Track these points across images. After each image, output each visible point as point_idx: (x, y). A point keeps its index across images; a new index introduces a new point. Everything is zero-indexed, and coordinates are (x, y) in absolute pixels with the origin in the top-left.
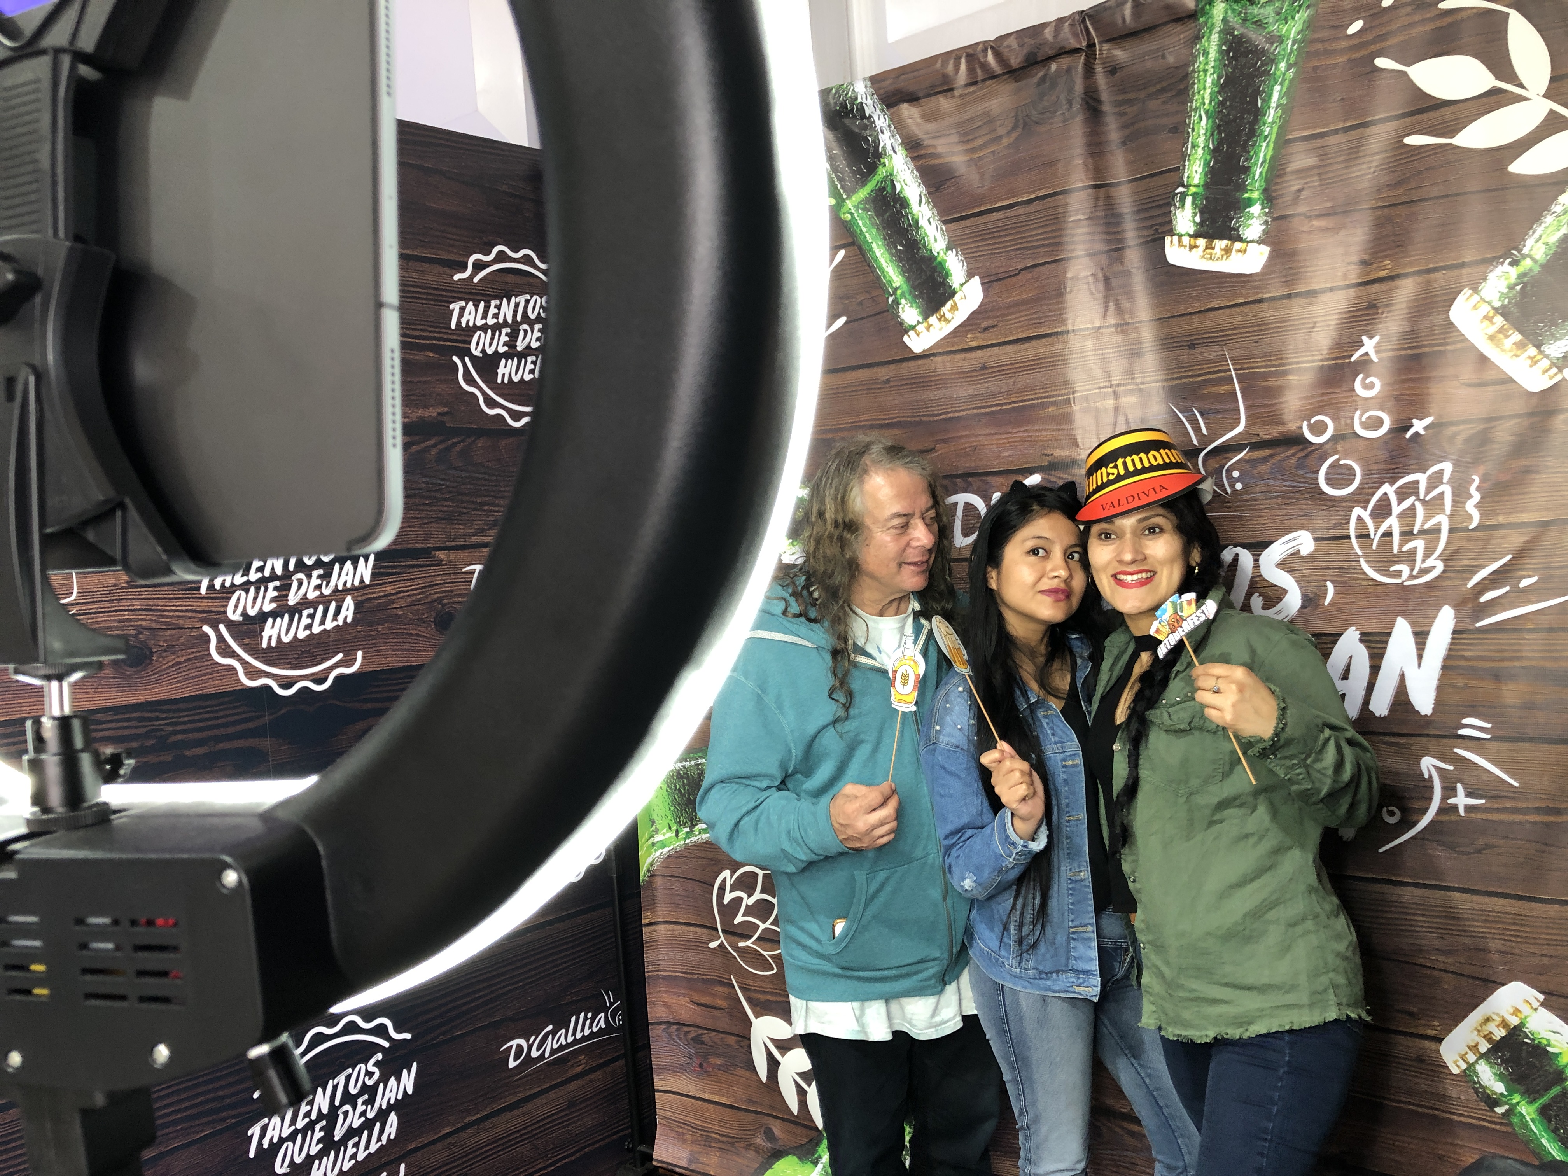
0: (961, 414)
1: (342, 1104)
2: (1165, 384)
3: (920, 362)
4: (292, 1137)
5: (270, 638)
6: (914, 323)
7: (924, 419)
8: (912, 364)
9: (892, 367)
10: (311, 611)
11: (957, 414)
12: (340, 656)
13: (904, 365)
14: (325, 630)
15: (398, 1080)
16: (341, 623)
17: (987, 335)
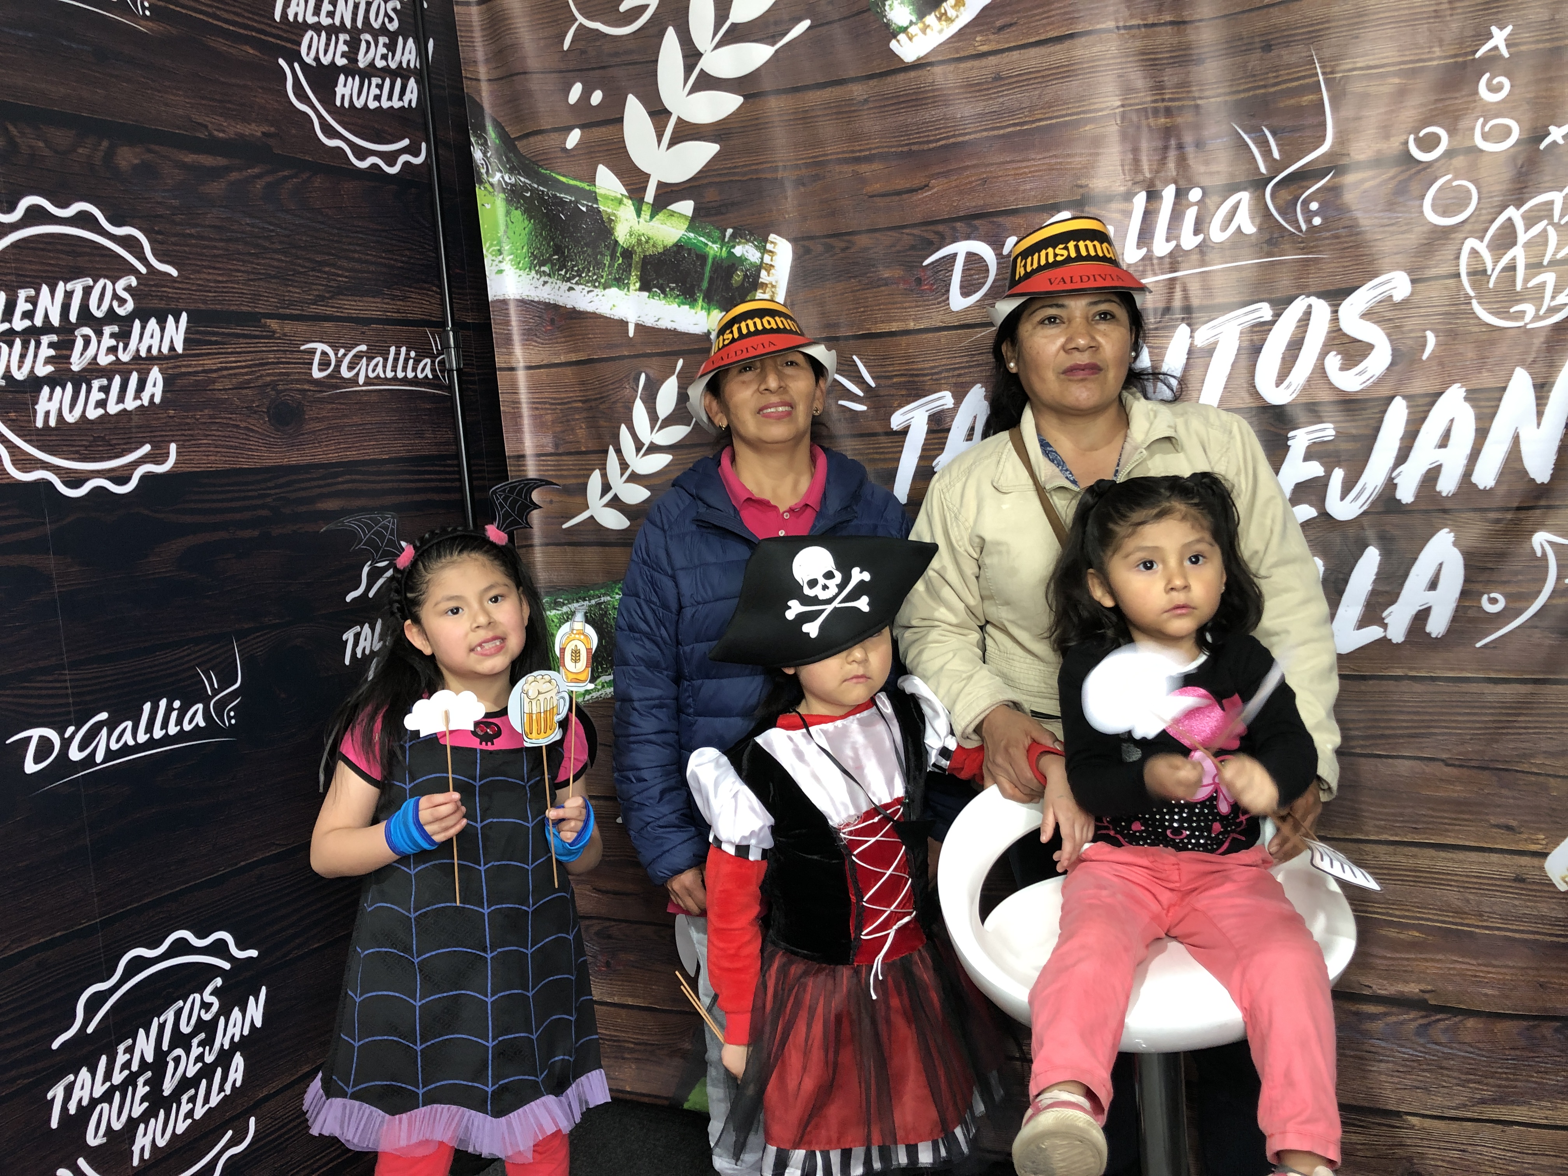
0: (967, 138)
1: (172, 1047)
2: (1227, 98)
3: (912, 74)
4: (107, 1098)
5: (47, 413)
6: (905, 24)
7: (914, 148)
8: (901, 77)
9: (873, 83)
10: (105, 382)
11: (961, 139)
12: (147, 448)
13: (889, 79)
14: (125, 410)
15: (244, 1011)
16: (146, 403)
17: (1002, 36)
